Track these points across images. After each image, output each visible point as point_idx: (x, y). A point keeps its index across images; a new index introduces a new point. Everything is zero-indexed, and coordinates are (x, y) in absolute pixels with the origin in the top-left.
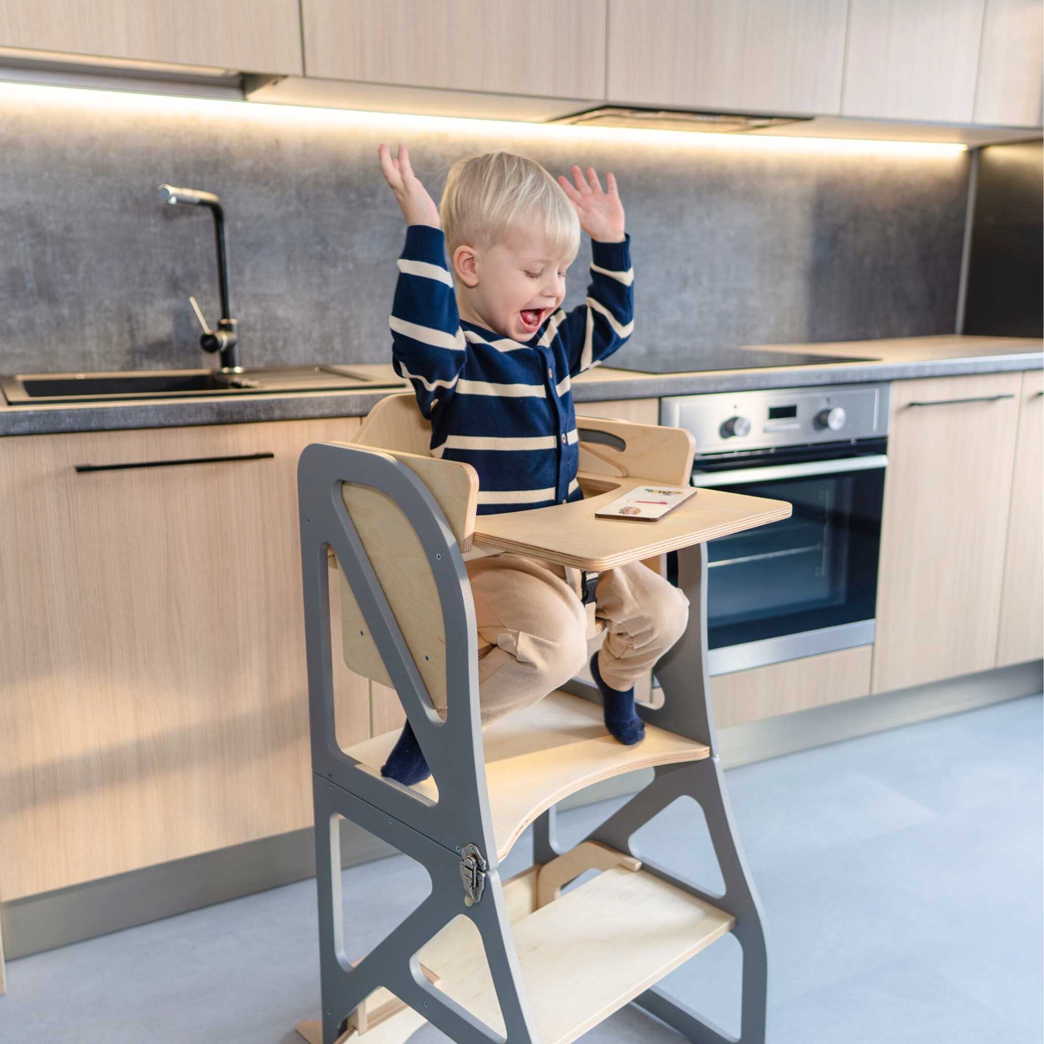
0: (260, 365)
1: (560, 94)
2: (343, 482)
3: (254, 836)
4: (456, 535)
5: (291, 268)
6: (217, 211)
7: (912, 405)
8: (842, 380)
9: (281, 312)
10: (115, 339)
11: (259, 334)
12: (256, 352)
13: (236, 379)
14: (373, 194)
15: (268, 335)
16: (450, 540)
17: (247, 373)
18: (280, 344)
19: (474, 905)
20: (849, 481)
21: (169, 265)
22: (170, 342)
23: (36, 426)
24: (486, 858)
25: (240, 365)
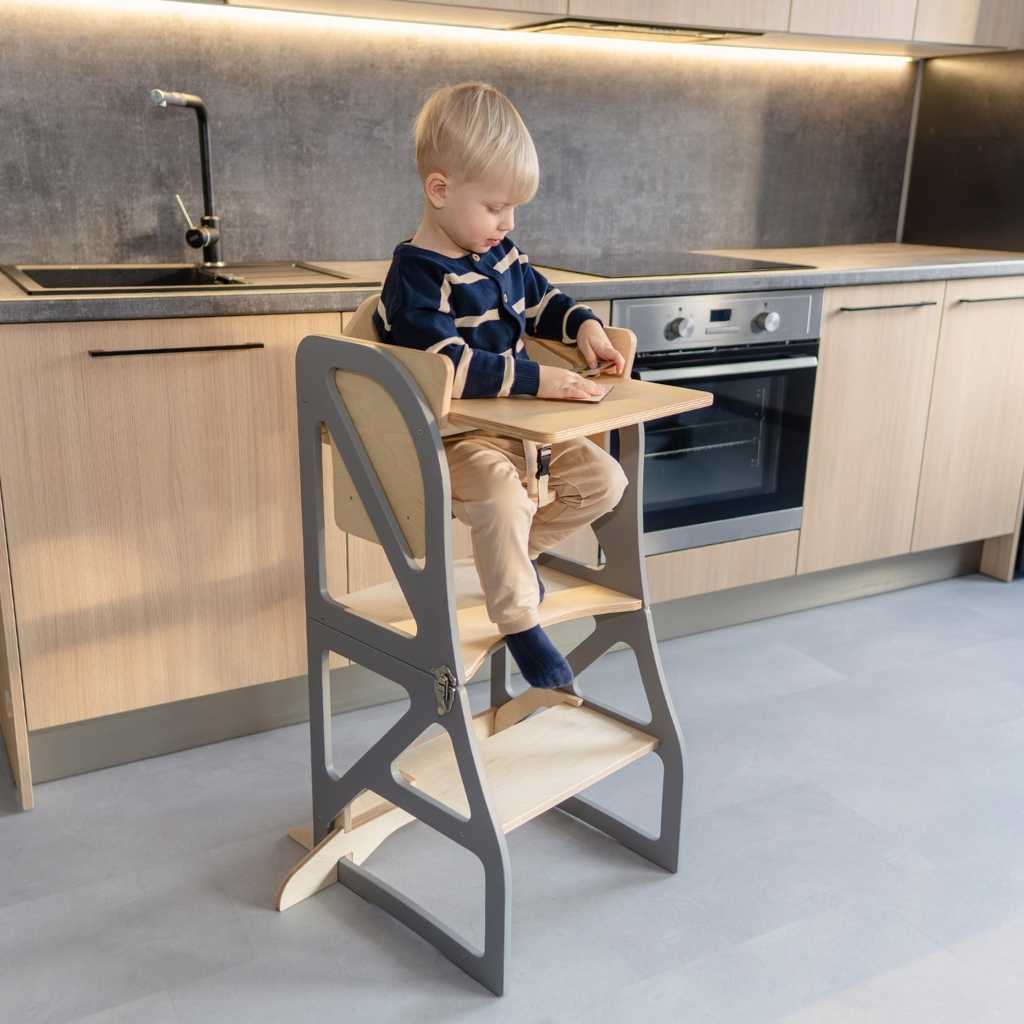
0: (238, 260)
1: (525, 8)
2: (337, 369)
3: (245, 683)
4: (434, 414)
5: (269, 166)
6: (200, 112)
7: (843, 309)
8: (778, 286)
9: (258, 210)
10: (104, 232)
11: (238, 230)
12: (236, 247)
13: (220, 273)
14: (346, 96)
15: (247, 231)
16: (430, 418)
17: (228, 267)
18: (258, 240)
19: (445, 714)
20: (783, 379)
21: (154, 162)
22: (155, 235)
23: (55, 314)
24: (456, 676)
25: (222, 260)
